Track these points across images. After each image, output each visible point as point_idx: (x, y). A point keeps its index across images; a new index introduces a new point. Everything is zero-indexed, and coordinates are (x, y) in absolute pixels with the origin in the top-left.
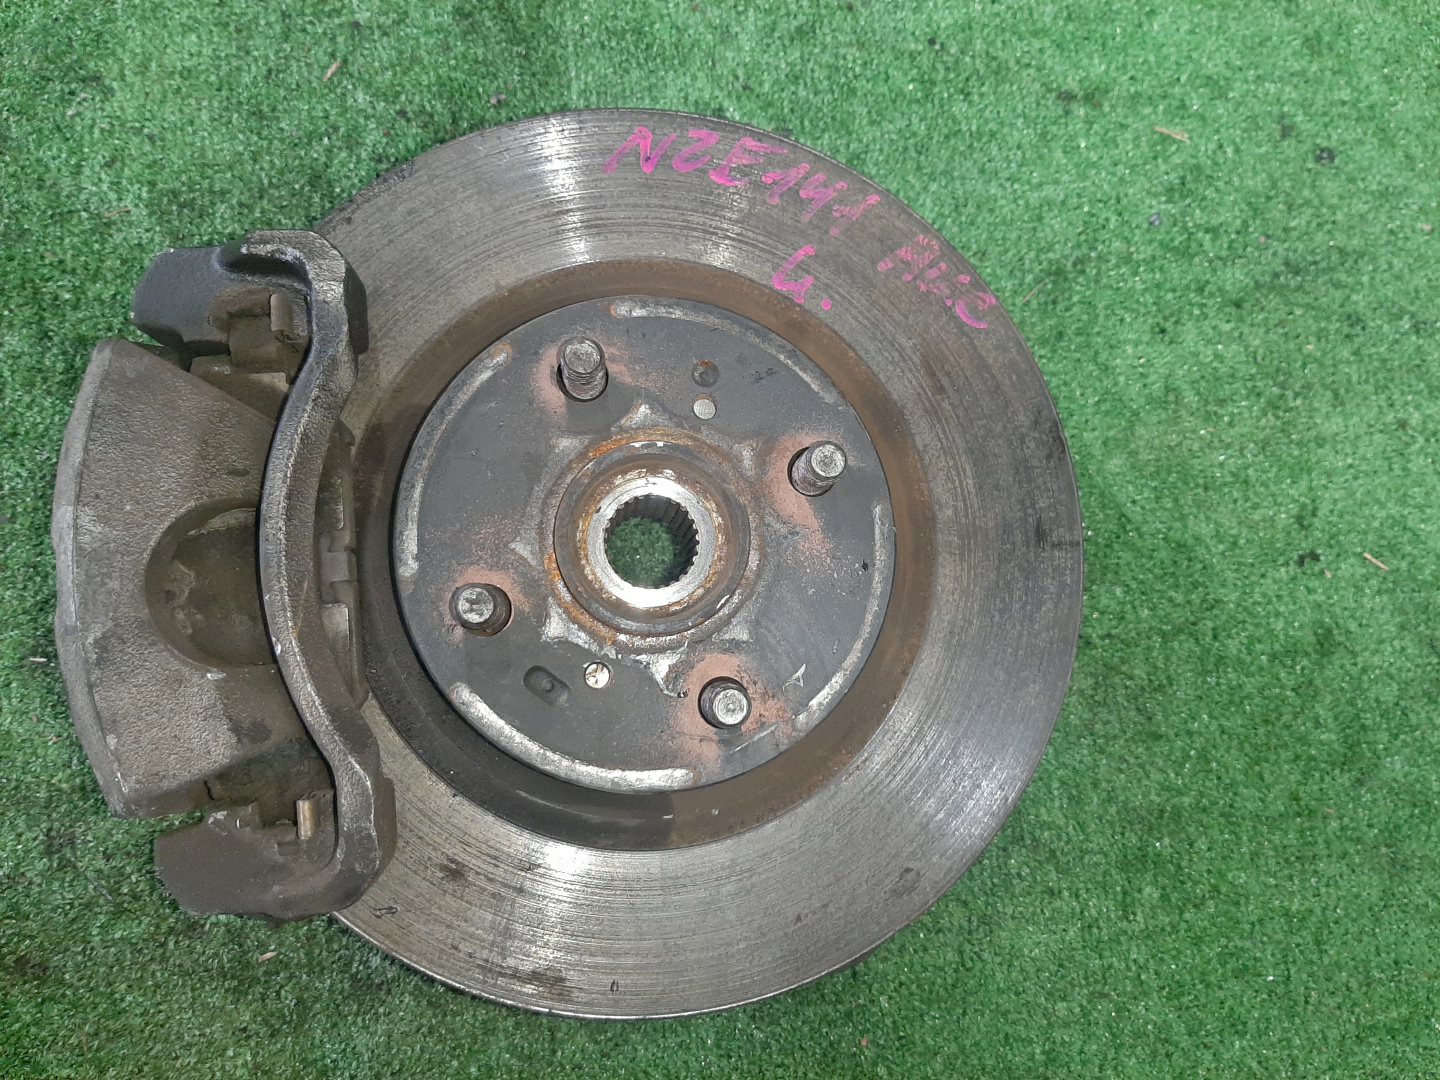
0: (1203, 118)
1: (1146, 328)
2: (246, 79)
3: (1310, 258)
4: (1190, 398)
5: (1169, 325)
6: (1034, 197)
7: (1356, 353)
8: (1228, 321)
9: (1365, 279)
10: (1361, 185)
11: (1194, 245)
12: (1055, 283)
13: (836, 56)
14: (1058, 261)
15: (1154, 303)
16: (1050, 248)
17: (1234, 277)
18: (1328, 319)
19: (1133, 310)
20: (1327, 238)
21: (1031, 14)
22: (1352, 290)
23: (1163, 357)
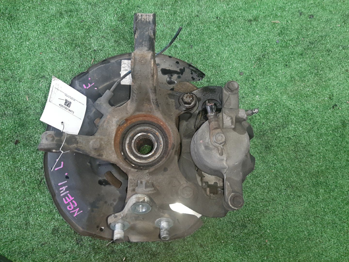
0: (281, 16)
1: (283, 65)
2: (75, 68)
3: (315, 40)
4: (297, 78)
5: (287, 64)
6: (249, 44)
7: (331, 58)
8: (300, 59)
9: (328, 41)
10: (321, 20)
11: (288, 44)
12: (259, 62)
13: (197, 27)
14: (258, 57)
15: (283, 60)
16: (256, 54)
17: (299, 49)
18: (323, 52)
19: (278, 63)
20: (317, 34)
21: (237, 5)
22: (326, 44)
23: (288, 71)
